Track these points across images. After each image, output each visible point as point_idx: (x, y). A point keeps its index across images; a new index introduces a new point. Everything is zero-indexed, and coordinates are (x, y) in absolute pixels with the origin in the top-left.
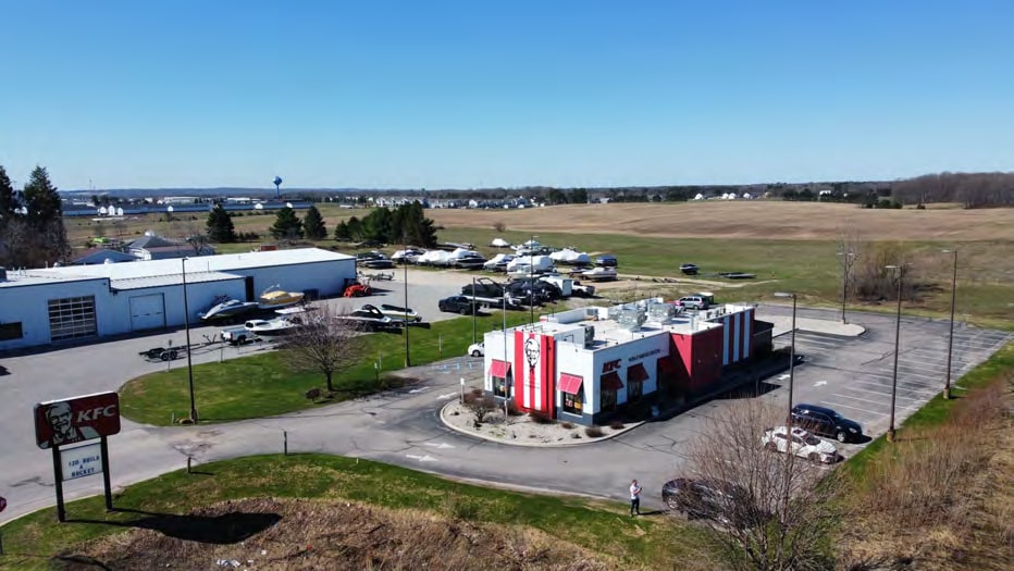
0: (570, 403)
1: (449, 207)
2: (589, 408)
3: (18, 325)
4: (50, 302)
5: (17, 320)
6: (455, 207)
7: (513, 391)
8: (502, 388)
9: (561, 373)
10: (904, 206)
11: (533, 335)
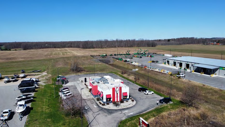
7: (112, 100)
8: (108, 100)
9: (123, 93)
10: (12, 50)
11: (117, 88)
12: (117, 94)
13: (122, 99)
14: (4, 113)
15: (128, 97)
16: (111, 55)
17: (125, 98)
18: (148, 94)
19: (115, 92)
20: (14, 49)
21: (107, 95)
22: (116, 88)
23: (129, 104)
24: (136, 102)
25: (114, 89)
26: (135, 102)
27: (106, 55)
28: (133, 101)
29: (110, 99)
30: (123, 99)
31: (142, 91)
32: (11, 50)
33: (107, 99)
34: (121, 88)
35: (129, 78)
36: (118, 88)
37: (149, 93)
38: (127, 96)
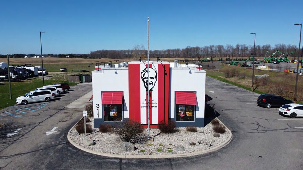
0: (182, 113)
7: (126, 114)
8: (112, 114)
9: (176, 92)
11: (149, 65)
12: (150, 93)
13: (173, 116)
15: (200, 114)
16: (219, 60)
17: (188, 114)
18: (294, 115)
19: (142, 82)
21: (105, 95)
22: (142, 67)
23: (194, 144)
24: (234, 137)
26: (226, 138)
27: (212, 60)
28: (219, 131)
29: (120, 108)
30: (178, 117)
31: (269, 106)
33: (106, 109)
35: (239, 82)
38: (194, 108)
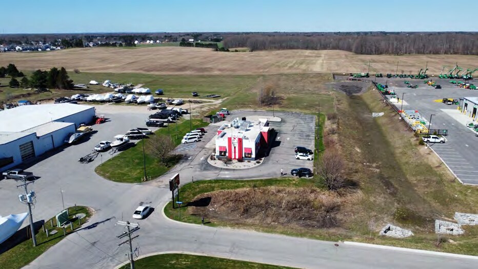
0: (247, 155)
1: (5, 51)
2: (253, 156)
3: (12, 158)
4: (20, 146)
5: (11, 156)
6: (8, 50)
7: (227, 154)
8: (222, 154)
9: (244, 148)
10: (230, 49)
11: (235, 139)
12: (235, 148)
13: (244, 156)
14: (101, 144)
16: (378, 76)
17: (249, 156)
18: (298, 159)
19: (232, 144)
20: (234, 49)
21: (220, 147)
22: (233, 139)
25: (230, 139)
27: (367, 76)
29: (225, 152)
32: (228, 51)
33: (221, 152)
34: (240, 141)
36: (237, 139)
37: (301, 158)
38: (251, 154)
